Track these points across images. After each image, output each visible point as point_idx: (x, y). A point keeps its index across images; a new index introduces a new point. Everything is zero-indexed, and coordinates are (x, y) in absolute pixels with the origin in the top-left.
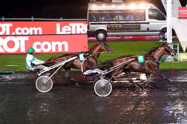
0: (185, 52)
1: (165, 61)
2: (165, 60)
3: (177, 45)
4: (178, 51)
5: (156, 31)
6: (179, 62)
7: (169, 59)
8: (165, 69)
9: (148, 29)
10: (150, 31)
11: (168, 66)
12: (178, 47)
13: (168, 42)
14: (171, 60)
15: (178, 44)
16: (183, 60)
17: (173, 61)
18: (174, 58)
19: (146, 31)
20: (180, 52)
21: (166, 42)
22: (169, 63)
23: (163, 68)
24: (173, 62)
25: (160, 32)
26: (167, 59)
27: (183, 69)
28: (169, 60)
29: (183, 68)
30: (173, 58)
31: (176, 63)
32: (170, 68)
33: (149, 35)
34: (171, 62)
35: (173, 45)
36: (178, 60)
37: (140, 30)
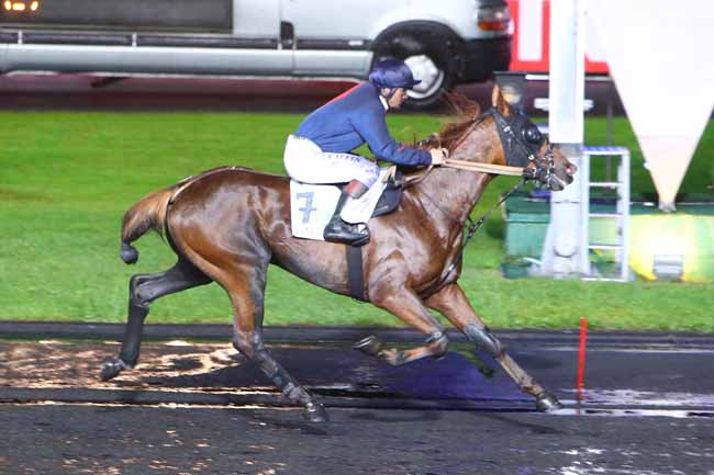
0: (673, 212)
1: (533, 270)
2: (530, 264)
3: (618, 158)
4: (624, 203)
5: (341, 45)
6: (625, 277)
7: (559, 256)
8: (530, 325)
9: (287, 29)
10: (304, 44)
11: (546, 304)
12: (624, 172)
13: (552, 140)
14: (572, 265)
15: (625, 154)
16: (657, 263)
17: (585, 267)
18: (591, 251)
19: (274, 41)
20: (637, 207)
22: (559, 282)
23: (511, 317)
24: (584, 275)
25: (367, 56)
26: (546, 254)
27: (650, 333)
28: (561, 266)
29: (651, 326)
30: (585, 253)
31: (605, 288)
32: (567, 322)
33: (294, 69)
34: (571, 273)
35: (592, 156)
36: (620, 264)
37: (231, 32)
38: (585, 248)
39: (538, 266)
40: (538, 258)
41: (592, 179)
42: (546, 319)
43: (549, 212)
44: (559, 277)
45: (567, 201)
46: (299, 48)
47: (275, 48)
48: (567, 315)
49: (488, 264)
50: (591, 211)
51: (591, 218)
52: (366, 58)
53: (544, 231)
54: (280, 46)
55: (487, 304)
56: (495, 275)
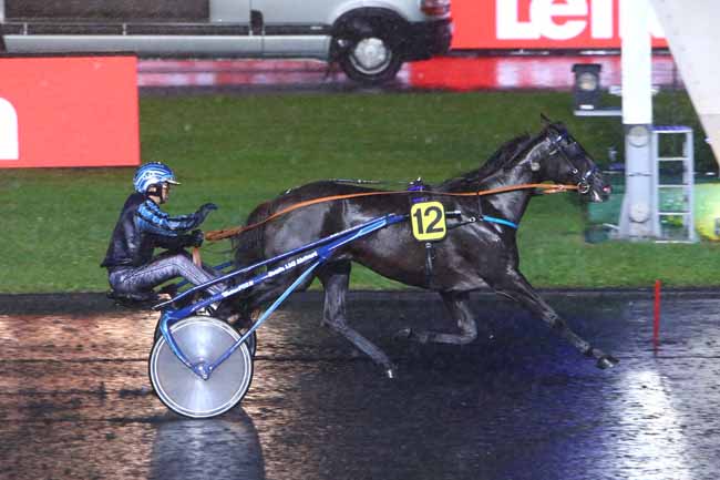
1: (612, 234)
2: (608, 230)
3: (683, 136)
4: (689, 175)
6: (692, 239)
7: (633, 221)
9: (256, 17)
11: (625, 265)
12: (689, 148)
13: (626, 122)
14: (646, 229)
15: (688, 132)
17: (657, 231)
18: (662, 217)
20: (701, 177)
21: (620, 118)
22: (635, 246)
23: (595, 277)
24: (655, 238)
26: (623, 219)
28: (635, 230)
30: (656, 219)
31: (675, 248)
32: (642, 280)
33: (263, 52)
34: (645, 237)
35: (660, 134)
36: (687, 227)
37: (208, 21)
38: (657, 214)
39: (616, 231)
40: (616, 224)
41: (661, 155)
42: (624, 279)
43: (624, 183)
44: (634, 240)
45: (639, 174)
46: (268, 34)
47: (247, 34)
48: (642, 275)
49: (572, 230)
50: (661, 183)
51: (661, 189)
52: (325, 41)
53: (621, 200)
54: (251, 32)
55: (573, 266)
56: (579, 239)
